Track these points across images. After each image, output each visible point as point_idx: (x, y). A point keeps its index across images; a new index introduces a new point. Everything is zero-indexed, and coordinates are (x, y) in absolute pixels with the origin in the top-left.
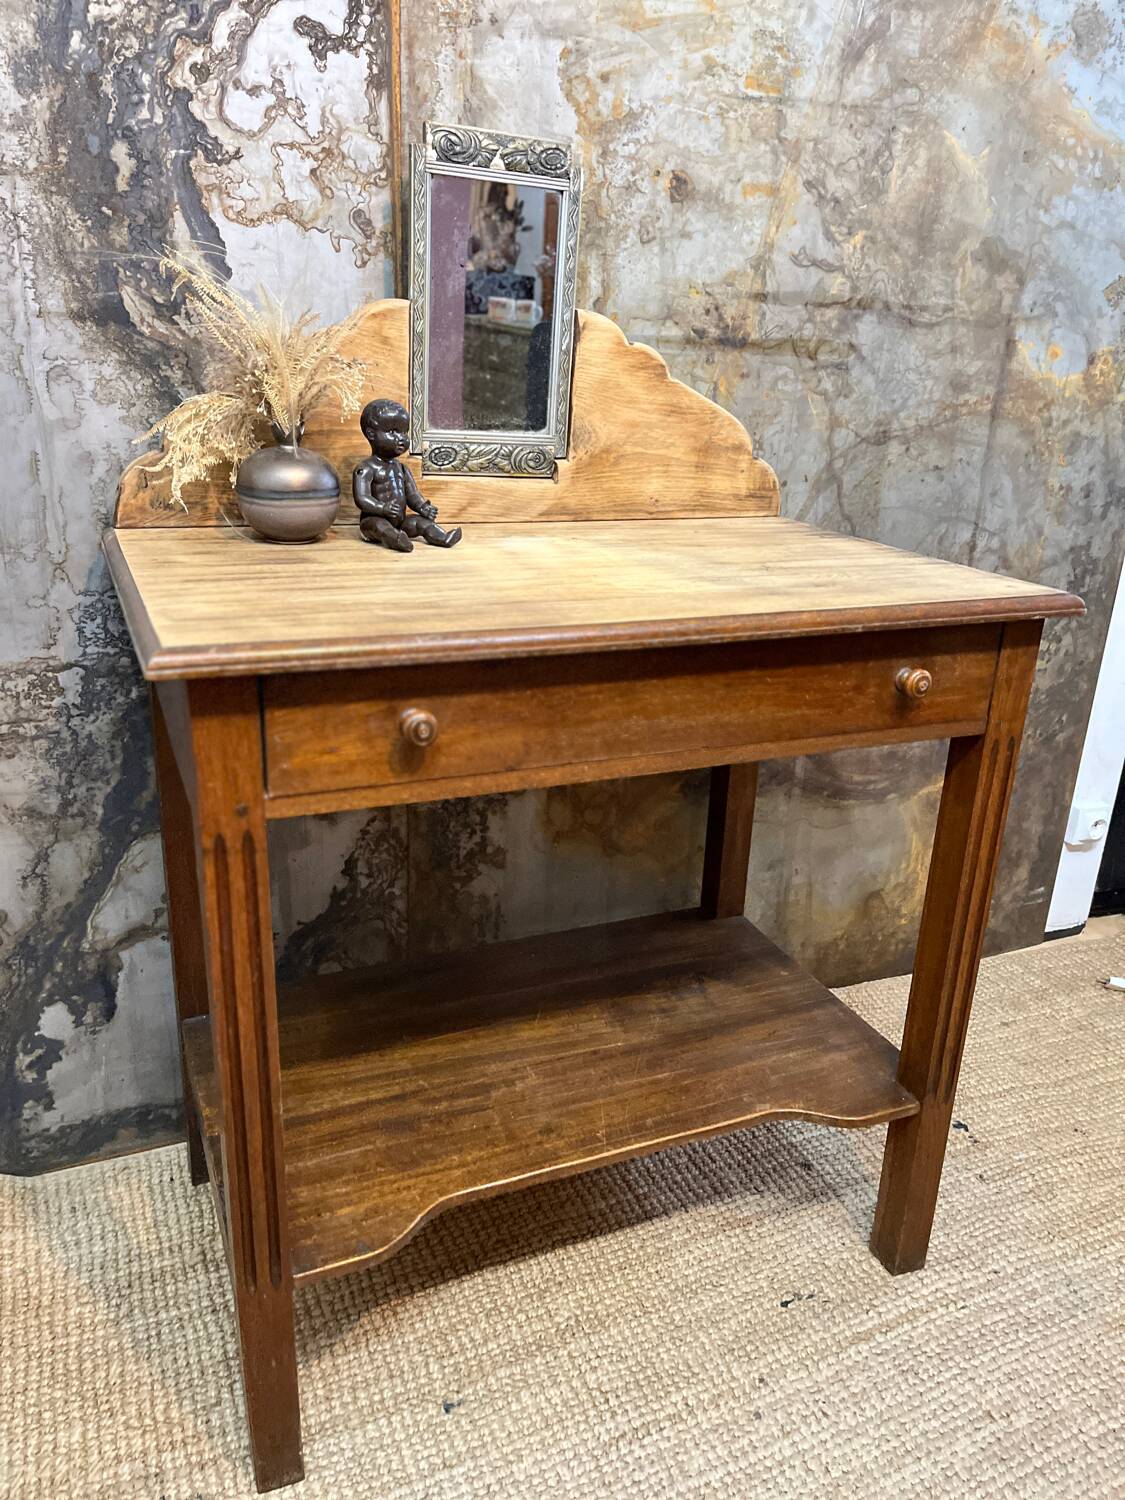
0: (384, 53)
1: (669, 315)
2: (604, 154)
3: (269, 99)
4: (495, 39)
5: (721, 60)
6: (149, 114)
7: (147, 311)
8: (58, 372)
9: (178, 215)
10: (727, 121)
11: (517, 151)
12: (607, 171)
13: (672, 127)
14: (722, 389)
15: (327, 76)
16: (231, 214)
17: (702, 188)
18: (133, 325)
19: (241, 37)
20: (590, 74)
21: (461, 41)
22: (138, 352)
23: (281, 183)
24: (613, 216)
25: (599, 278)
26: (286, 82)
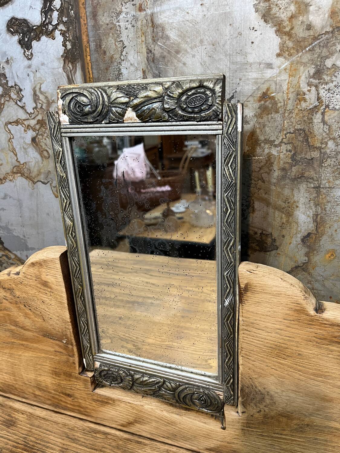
0: (75, 29)
2: (318, 74)
11: (149, 100)
12: (322, 93)
15: (35, 61)
23: (13, 151)
24: (331, 144)
25: (311, 213)
26: (7, 76)
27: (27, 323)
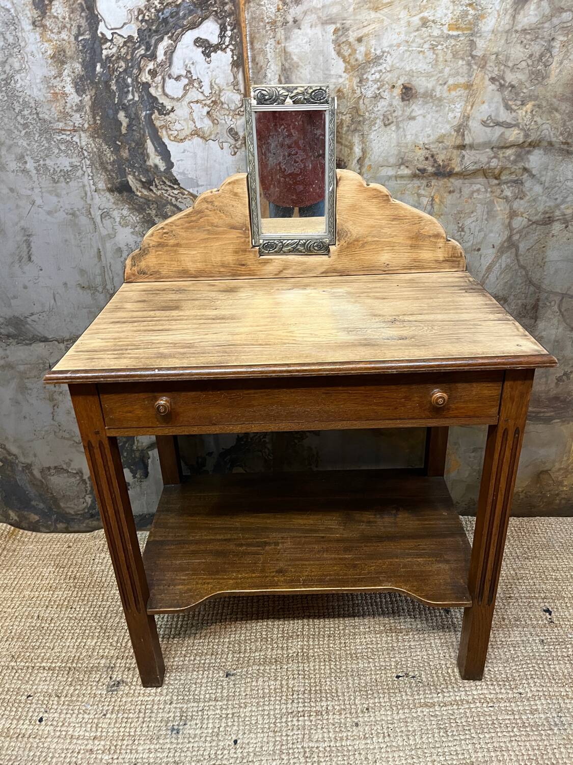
0: (239, 48)
1: (403, 162)
2: (361, 81)
3: (186, 81)
4: (296, 31)
5: (431, 18)
6: (133, 97)
7: (139, 185)
8: (105, 215)
9: (149, 141)
10: (437, 52)
11: (298, 94)
12: (363, 90)
13: (402, 60)
14: (437, 200)
15: (212, 65)
16: (172, 138)
17: (422, 91)
18: (134, 192)
19: (170, 53)
20: (351, 39)
21: (278, 35)
22: (136, 204)
23: (193, 120)
24: (367, 114)
25: (360, 147)
26: (192, 72)
27: (220, 222)
